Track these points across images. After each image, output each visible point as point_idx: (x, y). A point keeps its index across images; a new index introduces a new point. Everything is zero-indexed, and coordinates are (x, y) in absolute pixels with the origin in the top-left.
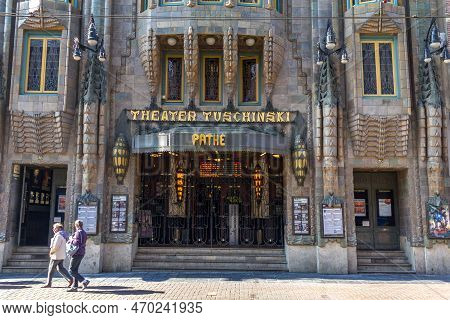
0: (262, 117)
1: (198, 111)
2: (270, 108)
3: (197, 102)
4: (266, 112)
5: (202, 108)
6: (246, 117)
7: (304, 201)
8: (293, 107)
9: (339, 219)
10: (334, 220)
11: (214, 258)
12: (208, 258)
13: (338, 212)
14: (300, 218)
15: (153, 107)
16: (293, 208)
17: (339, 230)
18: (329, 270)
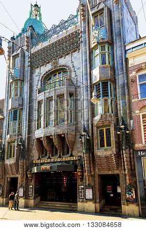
0: (69, 159)
1: (51, 159)
2: (72, 155)
3: (51, 156)
4: (70, 157)
5: (52, 158)
6: (64, 159)
7: (83, 187)
8: (79, 154)
9: (91, 193)
10: (89, 194)
11: (59, 205)
12: (57, 205)
13: (91, 191)
14: (81, 192)
15: (39, 159)
16: (79, 189)
17: (91, 197)
18: (88, 211)
